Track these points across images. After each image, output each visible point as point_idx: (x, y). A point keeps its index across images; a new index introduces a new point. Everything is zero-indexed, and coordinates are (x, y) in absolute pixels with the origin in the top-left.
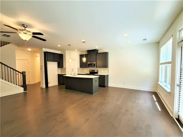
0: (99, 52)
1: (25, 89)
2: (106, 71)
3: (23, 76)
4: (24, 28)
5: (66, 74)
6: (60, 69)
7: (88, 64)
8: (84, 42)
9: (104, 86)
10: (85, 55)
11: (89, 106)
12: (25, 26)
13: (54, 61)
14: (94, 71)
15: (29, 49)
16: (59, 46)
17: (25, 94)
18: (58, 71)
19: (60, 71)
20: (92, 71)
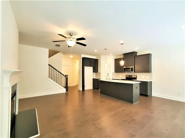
0: (138, 54)
1: (67, 91)
2: (148, 77)
3: (66, 78)
4: (70, 36)
5: (100, 79)
6: (95, 73)
7: (124, 68)
8: (121, 44)
9: (146, 96)
11: (132, 117)
12: (72, 34)
13: (90, 66)
14: (132, 76)
15: (71, 56)
16: (96, 51)
17: (67, 94)
18: (93, 76)
19: (95, 75)
20: (130, 76)
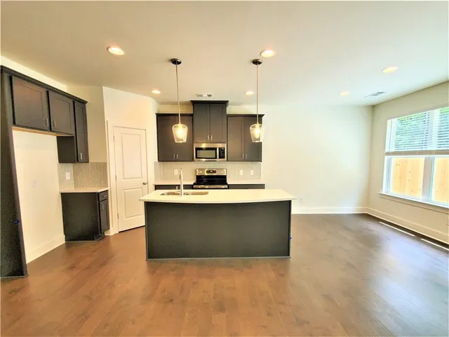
0: (231, 110)
2: (252, 172)
7: (198, 149)
10: (182, 115)
13: (50, 129)
14: (214, 172)
18: (62, 180)
19: (68, 176)
20: (208, 171)
